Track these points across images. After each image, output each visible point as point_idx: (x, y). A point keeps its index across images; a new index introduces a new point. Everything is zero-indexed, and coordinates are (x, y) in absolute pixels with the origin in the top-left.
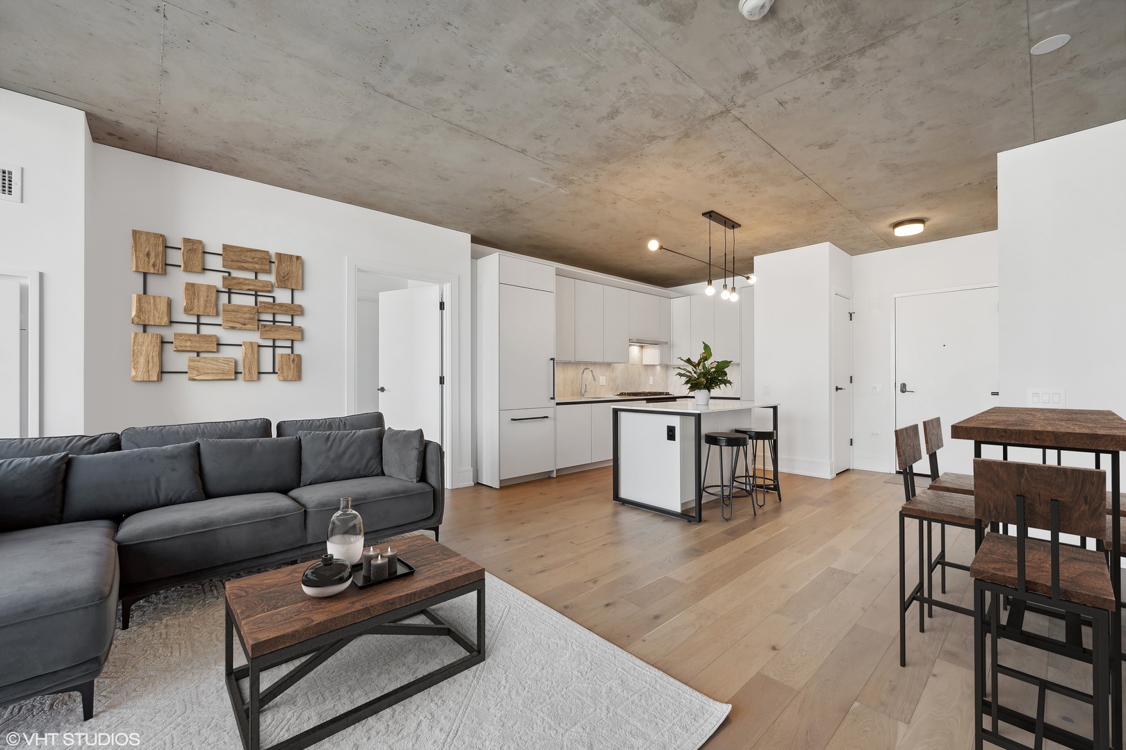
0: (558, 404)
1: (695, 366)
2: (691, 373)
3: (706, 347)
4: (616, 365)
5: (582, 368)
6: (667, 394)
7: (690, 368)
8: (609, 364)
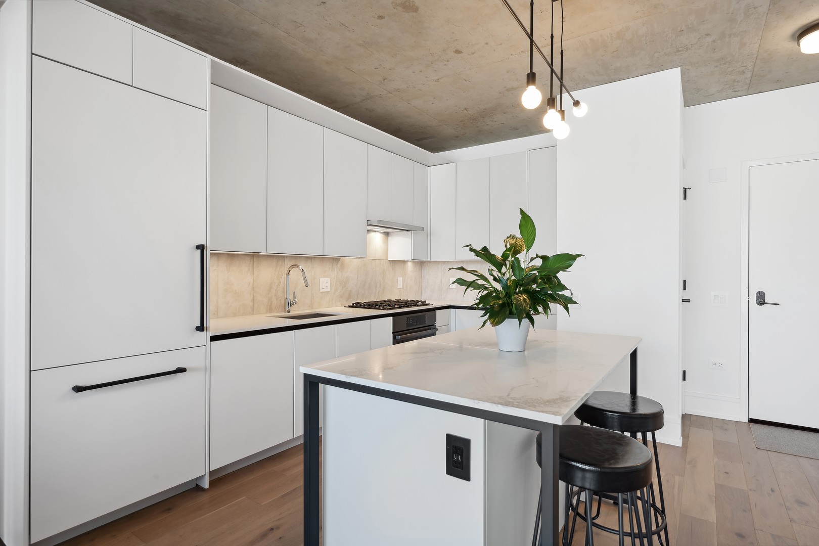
0: (213, 338)
1: (499, 264)
2: (486, 279)
3: (526, 223)
4: (347, 260)
5: (288, 263)
6: (424, 303)
7: (485, 268)
8: (336, 260)
